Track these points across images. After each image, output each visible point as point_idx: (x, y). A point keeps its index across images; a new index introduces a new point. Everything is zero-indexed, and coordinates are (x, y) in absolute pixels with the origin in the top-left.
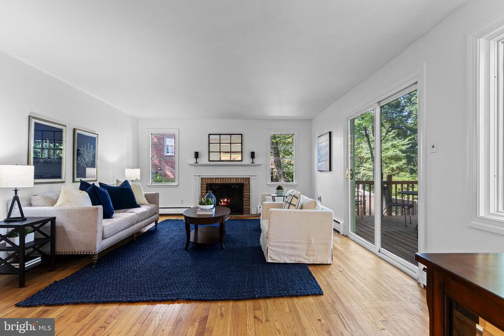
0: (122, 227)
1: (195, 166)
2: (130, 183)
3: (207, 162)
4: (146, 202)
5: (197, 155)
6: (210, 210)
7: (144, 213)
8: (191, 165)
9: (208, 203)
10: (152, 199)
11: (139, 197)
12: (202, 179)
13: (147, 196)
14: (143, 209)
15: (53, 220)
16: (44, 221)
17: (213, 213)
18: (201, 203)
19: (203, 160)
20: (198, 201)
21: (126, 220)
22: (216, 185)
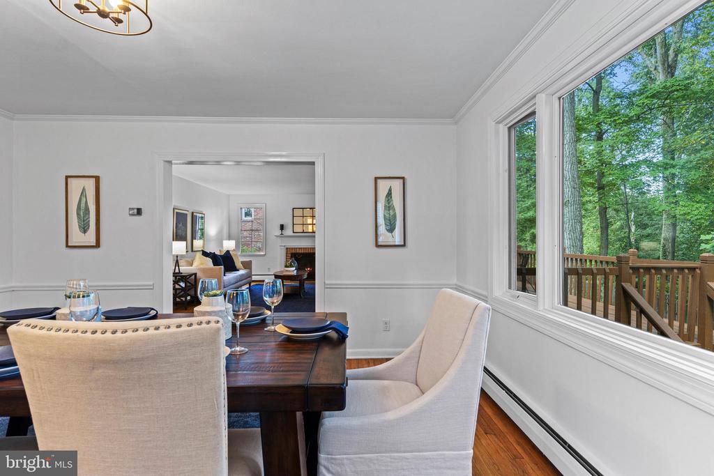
0: (232, 282)
1: (280, 237)
2: (231, 252)
3: (292, 234)
4: (242, 267)
5: (282, 227)
6: (293, 271)
7: (243, 275)
8: (277, 236)
9: (291, 266)
10: (247, 265)
11: (238, 264)
12: (287, 249)
13: (242, 263)
14: (242, 272)
15: (195, 274)
16: (191, 275)
17: (295, 273)
18: (286, 266)
19: (288, 232)
20: (283, 264)
21: (234, 278)
22: (299, 254)
